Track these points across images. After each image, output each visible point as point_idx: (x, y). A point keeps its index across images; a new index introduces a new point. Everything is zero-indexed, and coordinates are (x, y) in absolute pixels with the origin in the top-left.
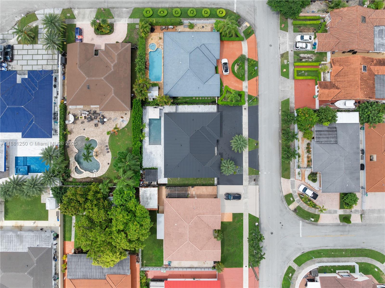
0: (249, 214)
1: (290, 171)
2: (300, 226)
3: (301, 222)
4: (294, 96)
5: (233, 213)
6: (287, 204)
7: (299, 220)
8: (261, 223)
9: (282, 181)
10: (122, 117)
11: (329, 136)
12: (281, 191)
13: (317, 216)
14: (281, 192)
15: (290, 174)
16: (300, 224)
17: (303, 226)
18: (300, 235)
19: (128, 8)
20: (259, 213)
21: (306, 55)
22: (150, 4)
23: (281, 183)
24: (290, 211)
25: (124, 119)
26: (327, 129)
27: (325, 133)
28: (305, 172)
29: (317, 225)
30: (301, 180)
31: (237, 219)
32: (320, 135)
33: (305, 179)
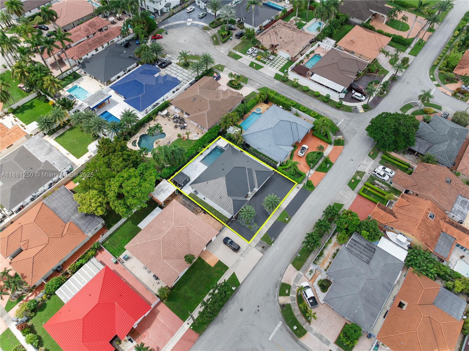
0: (234, 274)
1: (304, 263)
2: (277, 327)
3: (281, 323)
4: (349, 206)
5: (219, 260)
6: (278, 292)
7: (280, 319)
8: (238, 291)
9: (289, 267)
10: (198, 134)
11: (363, 252)
12: (282, 276)
13: (303, 331)
14: (281, 278)
15: (301, 267)
16: (279, 324)
17: (280, 329)
18: (271, 337)
19: (261, 85)
20: (245, 279)
21: (381, 184)
22: (278, 90)
23: (287, 268)
24: (277, 302)
25: (198, 136)
26: (365, 245)
27: (361, 246)
28: (319, 275)
29: (297, 341)
30: (310, 280)
31: (219, 268)
32: (355, 245)
33: (314, 281)
